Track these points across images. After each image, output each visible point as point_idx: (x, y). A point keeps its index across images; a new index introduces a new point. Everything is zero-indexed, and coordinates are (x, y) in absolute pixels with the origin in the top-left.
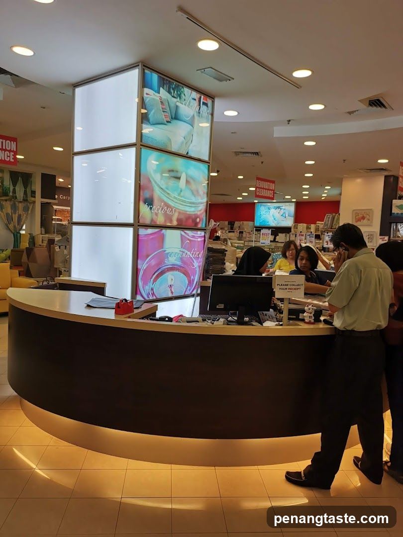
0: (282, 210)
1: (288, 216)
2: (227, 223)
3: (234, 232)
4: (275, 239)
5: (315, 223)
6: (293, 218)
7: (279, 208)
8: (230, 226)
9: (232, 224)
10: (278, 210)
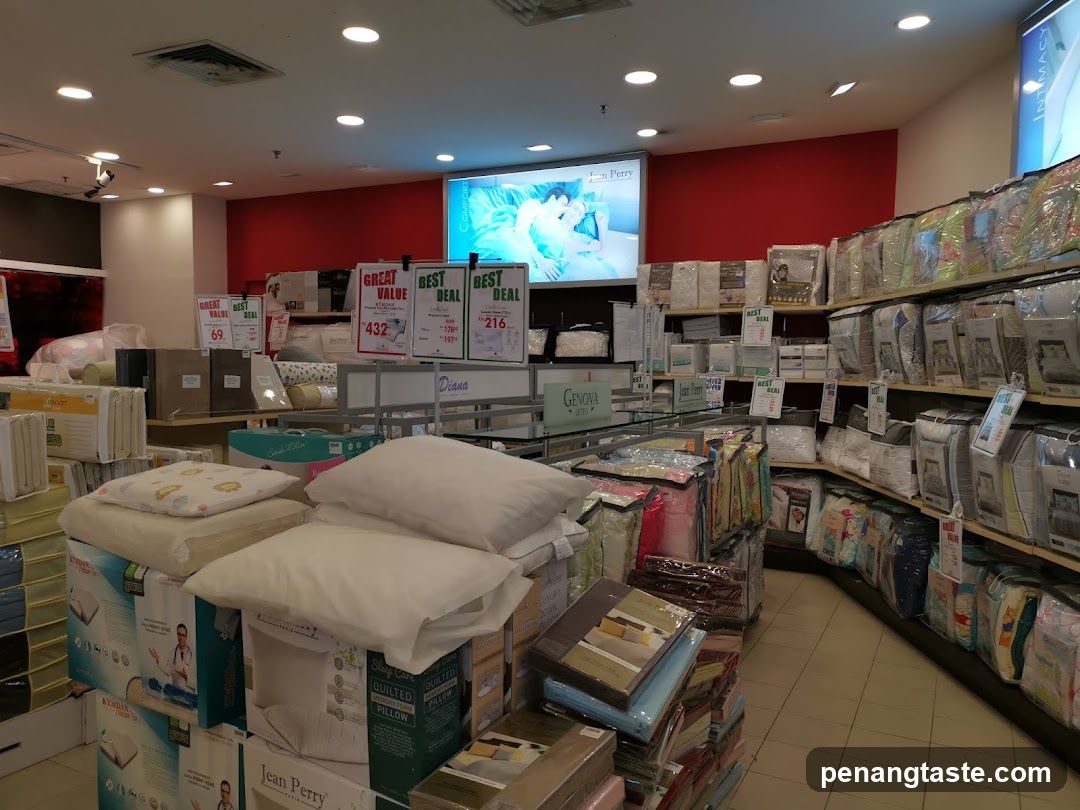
0: (577, 203)
1: (611, 228)
2: (311, 278)
3: (347, 320)
4: (551, 345)
5: (762, 256)
6: (635, 238)
7: (559, 190)
8: (327, 292)
9: (335, 284)
10: (557, 205)
